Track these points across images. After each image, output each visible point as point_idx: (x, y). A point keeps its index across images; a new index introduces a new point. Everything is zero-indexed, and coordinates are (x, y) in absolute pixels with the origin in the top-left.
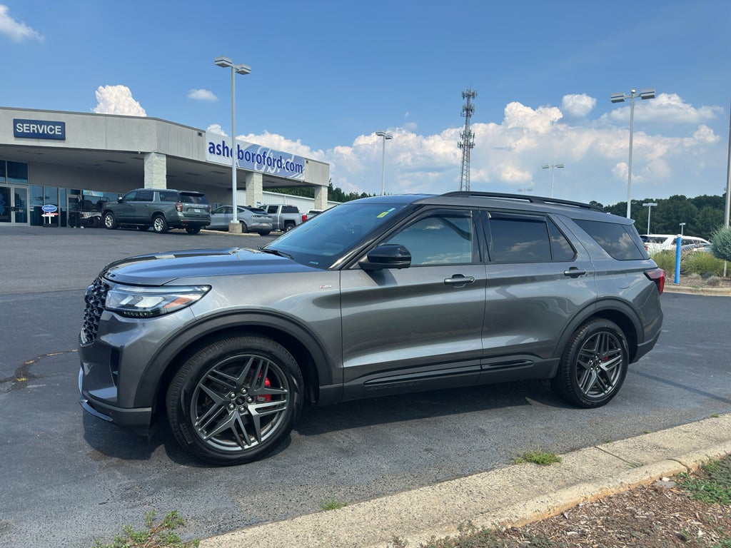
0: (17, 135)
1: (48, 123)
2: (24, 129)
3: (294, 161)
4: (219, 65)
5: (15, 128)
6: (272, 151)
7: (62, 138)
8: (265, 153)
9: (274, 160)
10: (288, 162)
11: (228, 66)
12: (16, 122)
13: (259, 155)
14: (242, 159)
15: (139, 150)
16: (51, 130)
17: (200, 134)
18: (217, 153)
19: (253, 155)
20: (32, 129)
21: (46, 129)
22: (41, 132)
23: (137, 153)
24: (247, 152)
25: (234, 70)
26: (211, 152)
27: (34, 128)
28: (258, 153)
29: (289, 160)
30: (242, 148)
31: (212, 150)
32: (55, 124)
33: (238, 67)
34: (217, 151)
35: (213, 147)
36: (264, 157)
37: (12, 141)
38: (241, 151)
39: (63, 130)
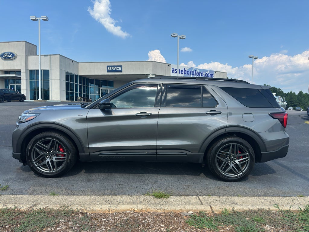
0: (108, 71)
1: (117, 66)
2: (110, 69)
3: (209, 73)
4: (173, 37)
5: (107, 69)
6: (199, 69)
7: (121, 71)
8: (196, 70)
9: (200, 73)
10: (206, 73)
11: (176, 37)
12: (108, 66)
13: (193, 72)
14: (185, 74)
15: (146, 74)
16: (118, 68)
17: (169, 66)
18: (175, 73)
19: (191, 72)
20: (112, 69)
21: (116, 68)
22: (115, 69)
23: (145, 75)
24: (188, 71)
25: (179, 38)
26: (173, 72)
27: (113, 68)
28: (193, 71)
29: (207, 73)
30: (186, 70)
31: (173, 71)
32: (119, 66)
33: (181, 36)
34: (175, 72)
35: (174, 70)
36: (195, 72)
37: (106, 73)
38: (185, 71)
39: (122, 68)
